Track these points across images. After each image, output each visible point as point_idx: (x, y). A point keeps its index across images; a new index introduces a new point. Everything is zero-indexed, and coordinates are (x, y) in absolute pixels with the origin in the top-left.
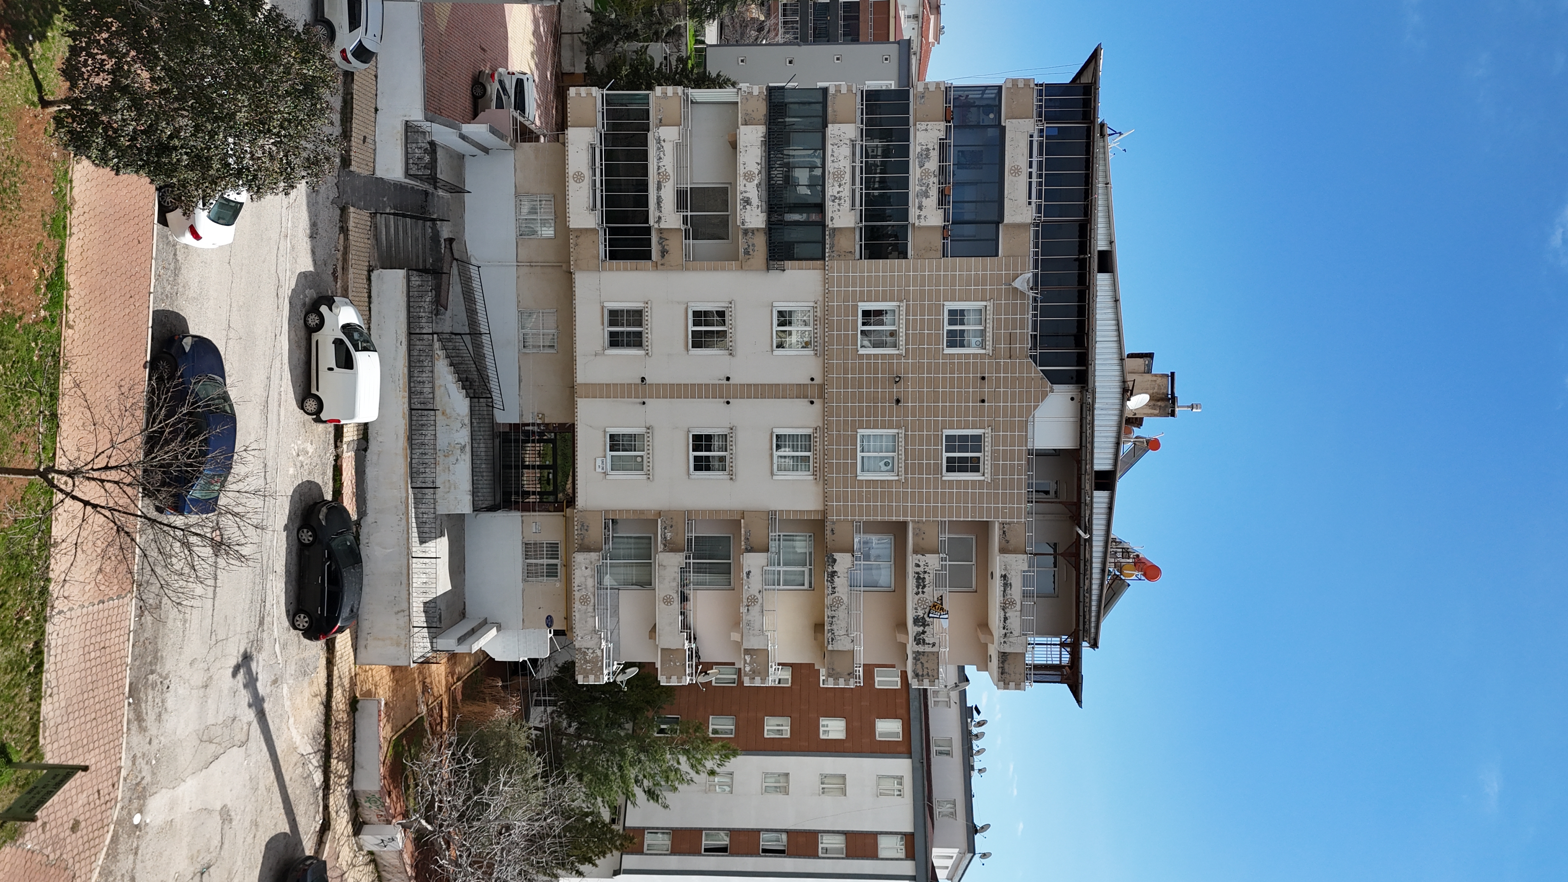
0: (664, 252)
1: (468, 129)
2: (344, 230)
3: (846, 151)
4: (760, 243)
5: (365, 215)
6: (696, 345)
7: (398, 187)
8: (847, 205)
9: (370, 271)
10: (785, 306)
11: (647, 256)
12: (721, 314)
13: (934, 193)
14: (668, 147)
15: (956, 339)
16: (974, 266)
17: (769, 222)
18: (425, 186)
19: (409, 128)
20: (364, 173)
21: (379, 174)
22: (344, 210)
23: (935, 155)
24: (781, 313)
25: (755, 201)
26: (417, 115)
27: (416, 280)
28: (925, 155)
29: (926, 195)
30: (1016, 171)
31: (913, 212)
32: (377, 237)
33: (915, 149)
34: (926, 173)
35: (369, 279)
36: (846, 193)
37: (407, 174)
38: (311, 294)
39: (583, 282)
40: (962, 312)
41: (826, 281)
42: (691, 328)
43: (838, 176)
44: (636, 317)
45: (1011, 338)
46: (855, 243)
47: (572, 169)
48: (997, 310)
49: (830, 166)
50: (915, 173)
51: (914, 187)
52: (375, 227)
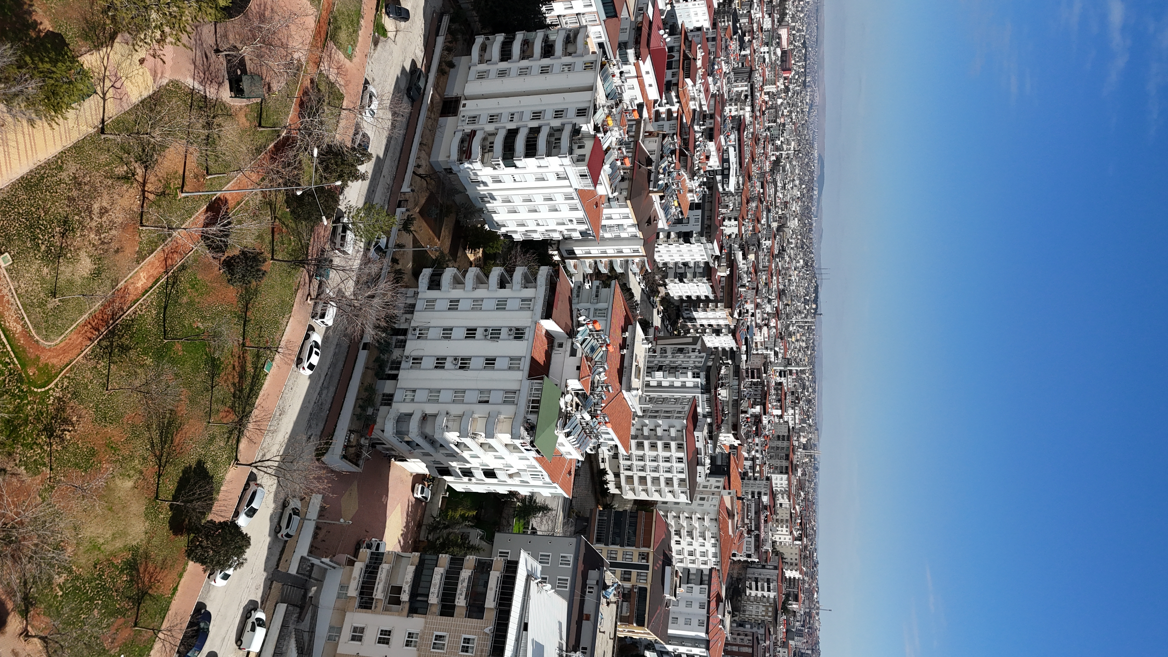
0: (376, 607)
1: (324, 560)
2: (270, 588)
3: (439, 577)
4: (407, 606)
5: (280, 585)
6: (379, 642)
7: (294, 576)
8: (436, 595)
9: (277, 603)
10: (412, 631)
11: (371, 608)
12: (390, 632)
13: (464, 594)
14: (385, 571)
15: (465, 649)
16: (474, 622)
17: (410, 599)
18: (306, 578)
19: (302, 557)
20: (283, 571)
21: (289, 572)
22: (272, 582)
23: (466, 581)
24: (410, 634)
25: (407, 592)
26: (305, 554)
27: (291, 608)
28: (464, 581)
29: (461, 594)
30: (491, 589)
31: (457, 600)
32: (282, 593)
33: (461, 578)
34: (462, 587)
35: (275, 606)
36: (436, 591)
37: (297, 573)
38: (252, 607)
39: (349, 616)
40: (469, 639)
41: (426, 623)
42: (379, 636)
43: (435, 585)
44: (362, 630)
45: (482, 651)
46: (437, 609)
47: (353, 576)
48: (479, 639)
49: (433, 582)
50: (460, 586)
51: (458, 592)
52: (283, 589)
